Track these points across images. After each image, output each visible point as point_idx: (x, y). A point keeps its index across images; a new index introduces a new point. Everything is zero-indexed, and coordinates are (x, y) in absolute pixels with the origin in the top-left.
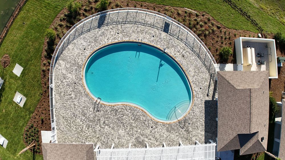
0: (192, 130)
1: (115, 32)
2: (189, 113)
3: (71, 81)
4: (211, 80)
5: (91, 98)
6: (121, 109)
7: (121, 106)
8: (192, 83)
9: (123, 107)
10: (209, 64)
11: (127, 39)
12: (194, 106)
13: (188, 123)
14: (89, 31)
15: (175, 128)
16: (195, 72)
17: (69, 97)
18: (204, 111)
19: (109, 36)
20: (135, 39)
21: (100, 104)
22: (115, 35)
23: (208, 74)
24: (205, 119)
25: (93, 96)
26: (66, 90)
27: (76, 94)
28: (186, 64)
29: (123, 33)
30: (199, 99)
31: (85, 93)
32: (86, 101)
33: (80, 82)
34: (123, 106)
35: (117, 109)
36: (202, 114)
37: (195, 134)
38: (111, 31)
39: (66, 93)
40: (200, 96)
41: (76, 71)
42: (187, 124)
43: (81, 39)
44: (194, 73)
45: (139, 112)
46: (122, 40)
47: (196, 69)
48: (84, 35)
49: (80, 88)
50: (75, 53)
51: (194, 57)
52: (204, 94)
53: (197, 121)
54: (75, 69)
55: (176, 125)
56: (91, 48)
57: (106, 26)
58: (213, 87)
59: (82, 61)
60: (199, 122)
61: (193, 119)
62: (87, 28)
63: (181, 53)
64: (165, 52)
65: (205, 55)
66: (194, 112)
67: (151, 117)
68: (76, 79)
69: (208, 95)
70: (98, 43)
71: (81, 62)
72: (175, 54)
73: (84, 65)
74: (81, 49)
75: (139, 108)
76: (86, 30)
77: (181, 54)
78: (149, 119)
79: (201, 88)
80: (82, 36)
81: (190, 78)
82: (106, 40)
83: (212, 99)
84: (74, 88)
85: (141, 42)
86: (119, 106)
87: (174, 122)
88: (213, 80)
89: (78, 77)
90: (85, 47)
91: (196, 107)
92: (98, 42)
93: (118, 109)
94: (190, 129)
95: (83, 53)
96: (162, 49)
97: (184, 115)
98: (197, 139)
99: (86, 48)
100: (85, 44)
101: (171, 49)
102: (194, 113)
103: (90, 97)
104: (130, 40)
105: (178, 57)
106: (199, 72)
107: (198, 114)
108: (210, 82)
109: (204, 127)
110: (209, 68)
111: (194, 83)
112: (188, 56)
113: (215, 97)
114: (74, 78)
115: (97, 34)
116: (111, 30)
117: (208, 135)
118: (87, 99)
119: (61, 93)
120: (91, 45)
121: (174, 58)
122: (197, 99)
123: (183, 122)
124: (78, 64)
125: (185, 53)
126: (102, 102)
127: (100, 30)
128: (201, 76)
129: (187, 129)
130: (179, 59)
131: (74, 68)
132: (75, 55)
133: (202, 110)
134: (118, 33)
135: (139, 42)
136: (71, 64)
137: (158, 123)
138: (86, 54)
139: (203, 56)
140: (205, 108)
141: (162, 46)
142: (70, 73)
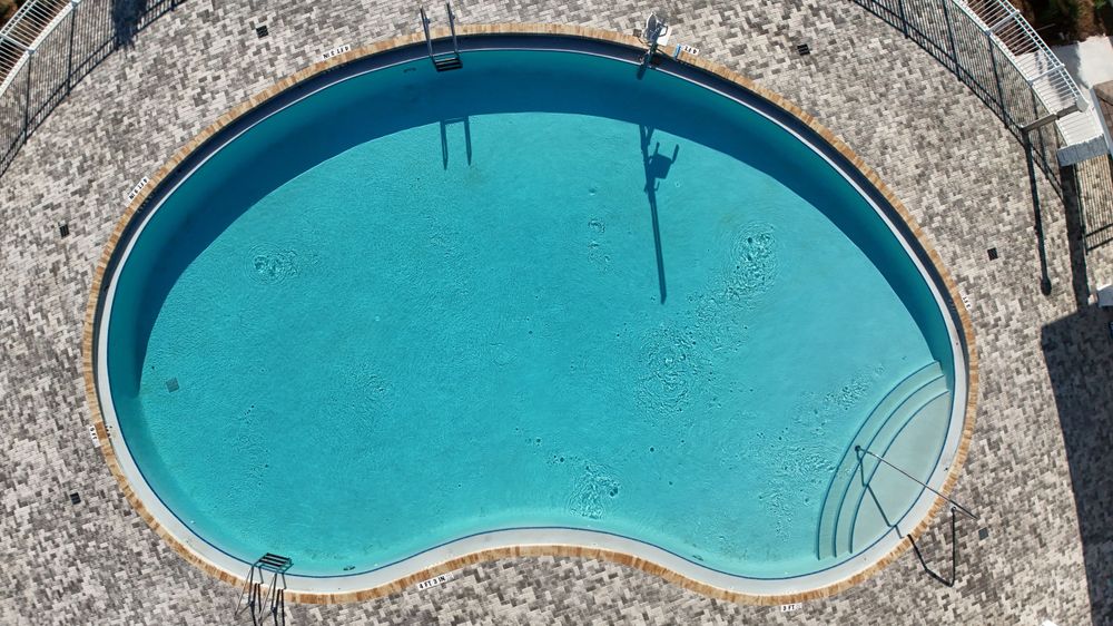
0: (1007, 572)
1: (236, 28)
2: (969, 461)
3: (45, 493)
4: (1038, 172)
5: (212, 583)
6: (454, 602)
7: (447, 576)
8: (926, 229)
9: (470, 581)
10: (989, 64)
11: (338, 50)
12: (985, 396)
13: (976, 534)
14: (65, 91)
15: (902, 600)
16: (920, 147)
17: (70, 601)
18: (1054, 409)
19: (200, 75)
20: (398, 26)
21: (287, 603)
22: (243, 48)
23: (1006, 133)
24: (1069, 458)
25: (221, 563)
26: (41, 560)
27: (105, 574)
28: (840, 99)
29: (301, 18)
30: (1005, 338)
31: (160, 548)
32: (186, 609)
33: (104, 482)
34: (466, 573)
35: (423, 608)
36: (1044, 436)
37: (1030, 584)
38: (208, 35)
39: (46, 581)
40: (1002, 312)
41: (54, 406)
42: (971, 542)
43: (27, 171)
44: (915, 158)
45: (600, 580)
46: (306, 66)
47: (922, 123)
48: (43, 137)
49: (118, 525)
50: (15, 284)
51: (875, 42)
52: (1025, 289)
53: (1031, 494)
54: (45, 394)
55: (899, 578)
56: (100, 203)
57: (168, 17)
58: (1063, 221)
59: (69, 319)
60: (1041, 492)
61: (998, 493)
62: (55, 75)
63: (781, 30)
64: (659, 59)
65: (940, 12)
66: (995, 437)
67: (709, 591)
68: (67, 464)
69: (1047, 288)
70: (139, 152)
71: (64, 328)
72: (739, 50)
73: (88, 343)
74: (44, 236)
75: (597, 554)
76: (45, 99)
77: (782, 39)
78: (697, 605)
79: (993, 254)
80: (29, 149)
81: (903, 200)
82: (187, 112)
83: (1079, 304)
84: (80, 531)
85: (447, 34)
86: (433, 582)
87: (881, 564)
88: (1046, 171)
89: (76, 452)
90: (61, 211)
91: (1004, 398)
92: (139, 143)
93: (431, 606)
94: (999, 566)
95: (62, 257)
96: (626, 37)
97: (940, 481)
98: (1049, 610)
99: (67, 219)
100: (56, 192)
101: (699, 23)
102: (994, 446)
103: (205, 573)
104: (360, 44)
105: (765, 65)
106: (944, 135)
107: (1023, 440)
108: (1034, 190)
109: (1072, 514)
110: (995, 94)
111: (938, 231)
112: (833, 42)
113: (1090, 283)
114: (58, 463)
115: (119, 87)
116: (207, 27)
117: (1102, 557)
118: (184, 593)
119: (19, 587)
120: (101, 186)
121: (740, 81)
122: (992, 337)
123: (940, 537)
124: (52, 354)
125: (806, 22)
126: (295, 588)
127: (133, 59)
128: (968, 164)
129: (979, 575)
130: (783, 79)
131: (34, 394)
132: (20, 291)
133: (1037, 402)
134: (262, 32)
135: (434, 35)
136: (12, 364)
137: (768, 616)
138: (80, 265)
139: (931, 22)
140: (1056, 381)
141: (623, 21)
142: (23, 434)
